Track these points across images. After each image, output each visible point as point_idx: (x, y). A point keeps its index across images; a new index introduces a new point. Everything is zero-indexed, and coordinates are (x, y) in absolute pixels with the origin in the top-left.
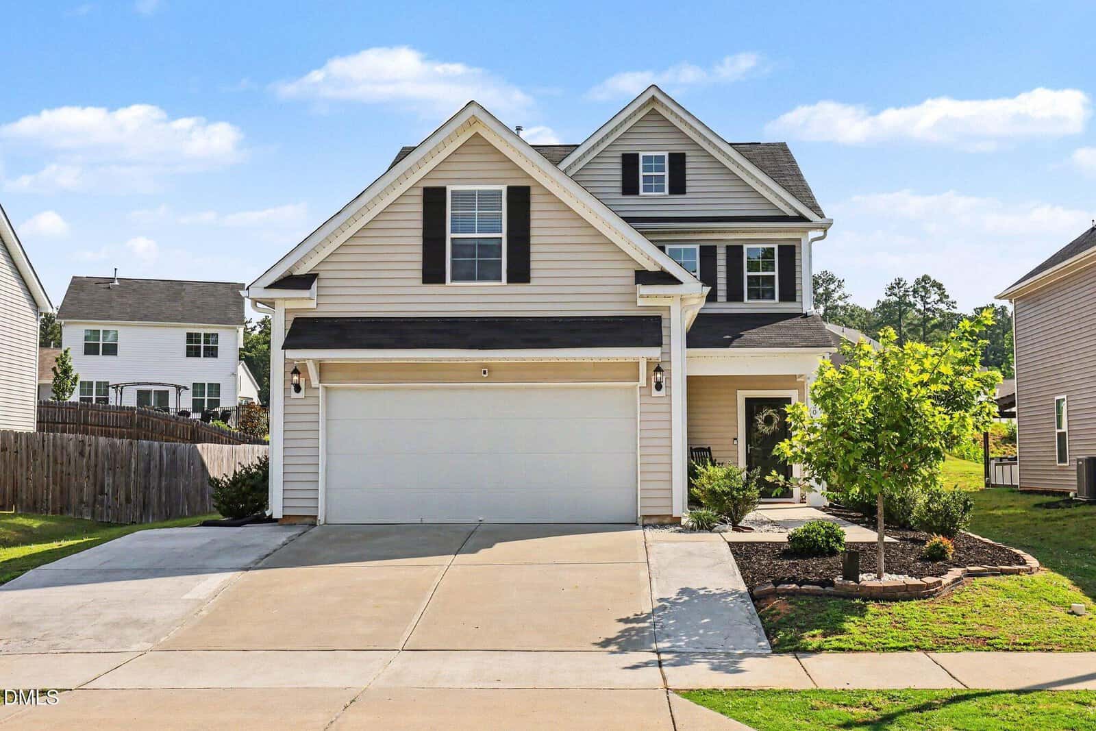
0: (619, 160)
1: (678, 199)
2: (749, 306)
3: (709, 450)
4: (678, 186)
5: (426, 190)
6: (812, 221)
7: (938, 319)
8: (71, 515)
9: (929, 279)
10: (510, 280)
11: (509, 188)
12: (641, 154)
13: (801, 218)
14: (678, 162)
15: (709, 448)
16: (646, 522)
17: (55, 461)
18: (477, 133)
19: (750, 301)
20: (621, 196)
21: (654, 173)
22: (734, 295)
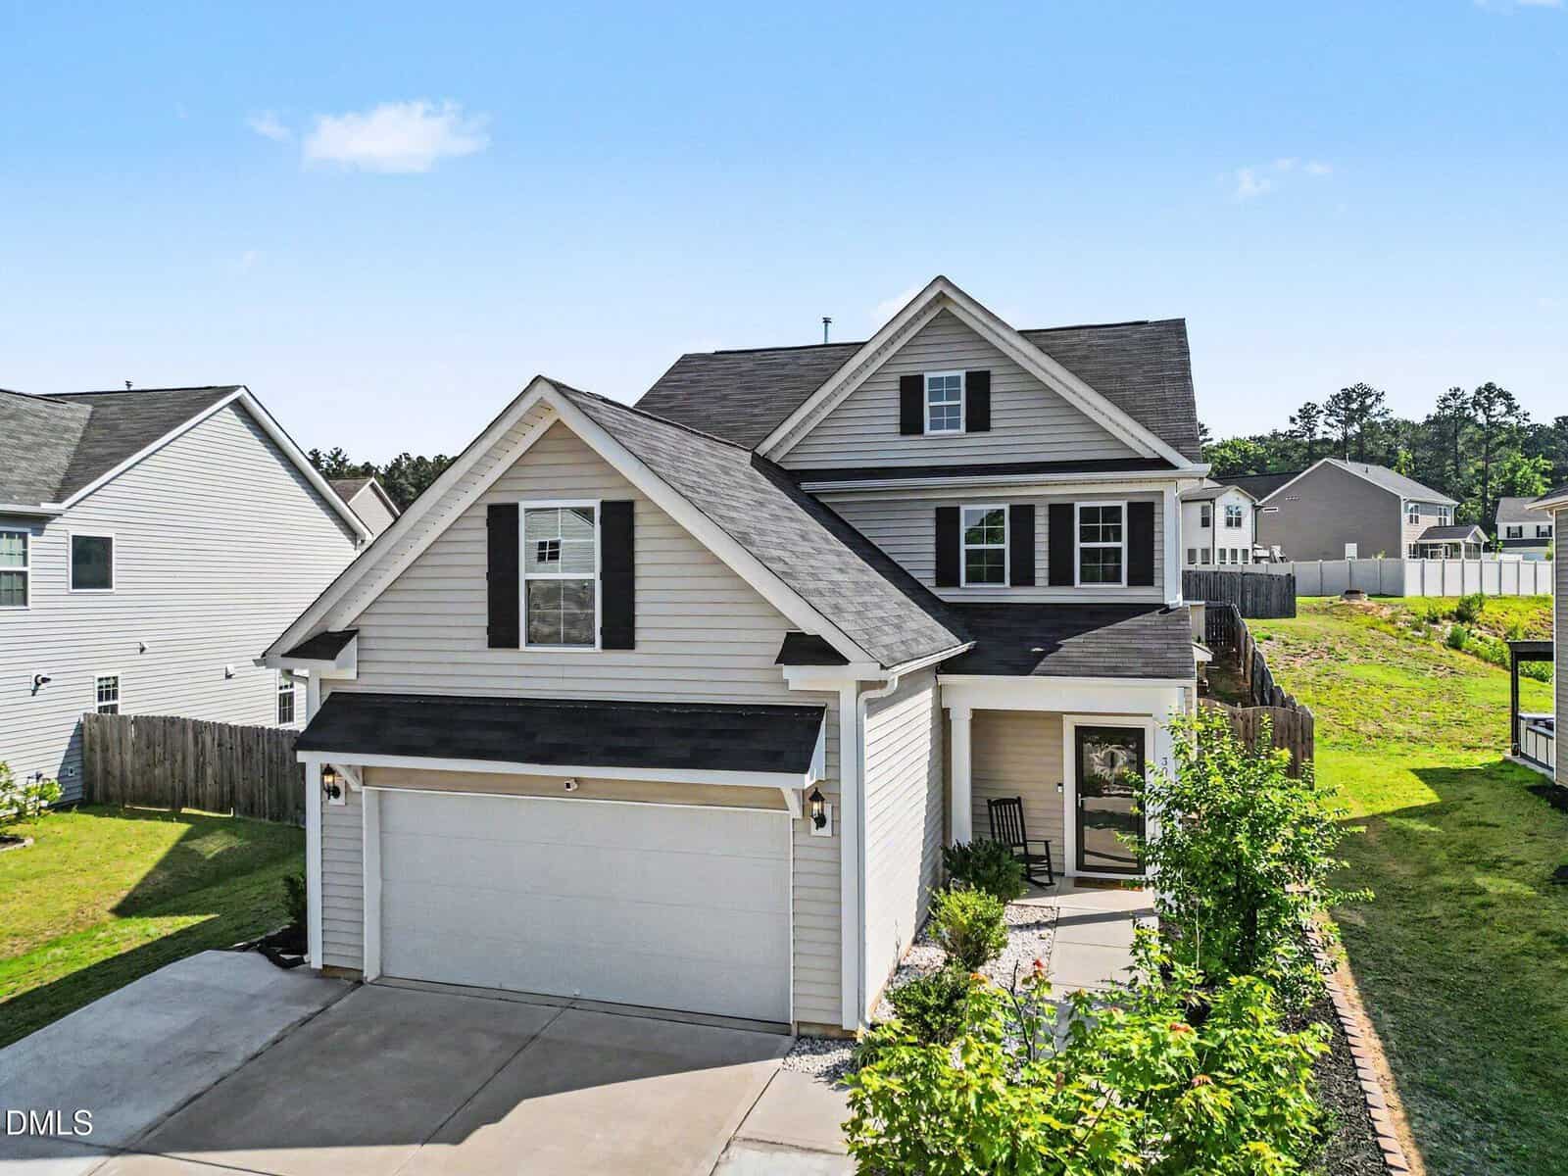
0: (897, 386)
1: (979, 439)
2: (1081, 593)
3: (1018, 801)
4: (979, 419)
5: (492, 508)
6: (1177, 468)
7: (1504, 436)
8: (288, 823)
9: (1494, 388)
10: (607, 645)
11: (603, 504)
12: (927, 376)
13: (1161, 464)
14: (979, 385)
15: (1019, 798)
16: (804, 1030)
17: (271, 761)
18: (558, 420)
19: (1084, 586)
20: (898, 438)
21: (944, 404)
22: (1060, 576)
